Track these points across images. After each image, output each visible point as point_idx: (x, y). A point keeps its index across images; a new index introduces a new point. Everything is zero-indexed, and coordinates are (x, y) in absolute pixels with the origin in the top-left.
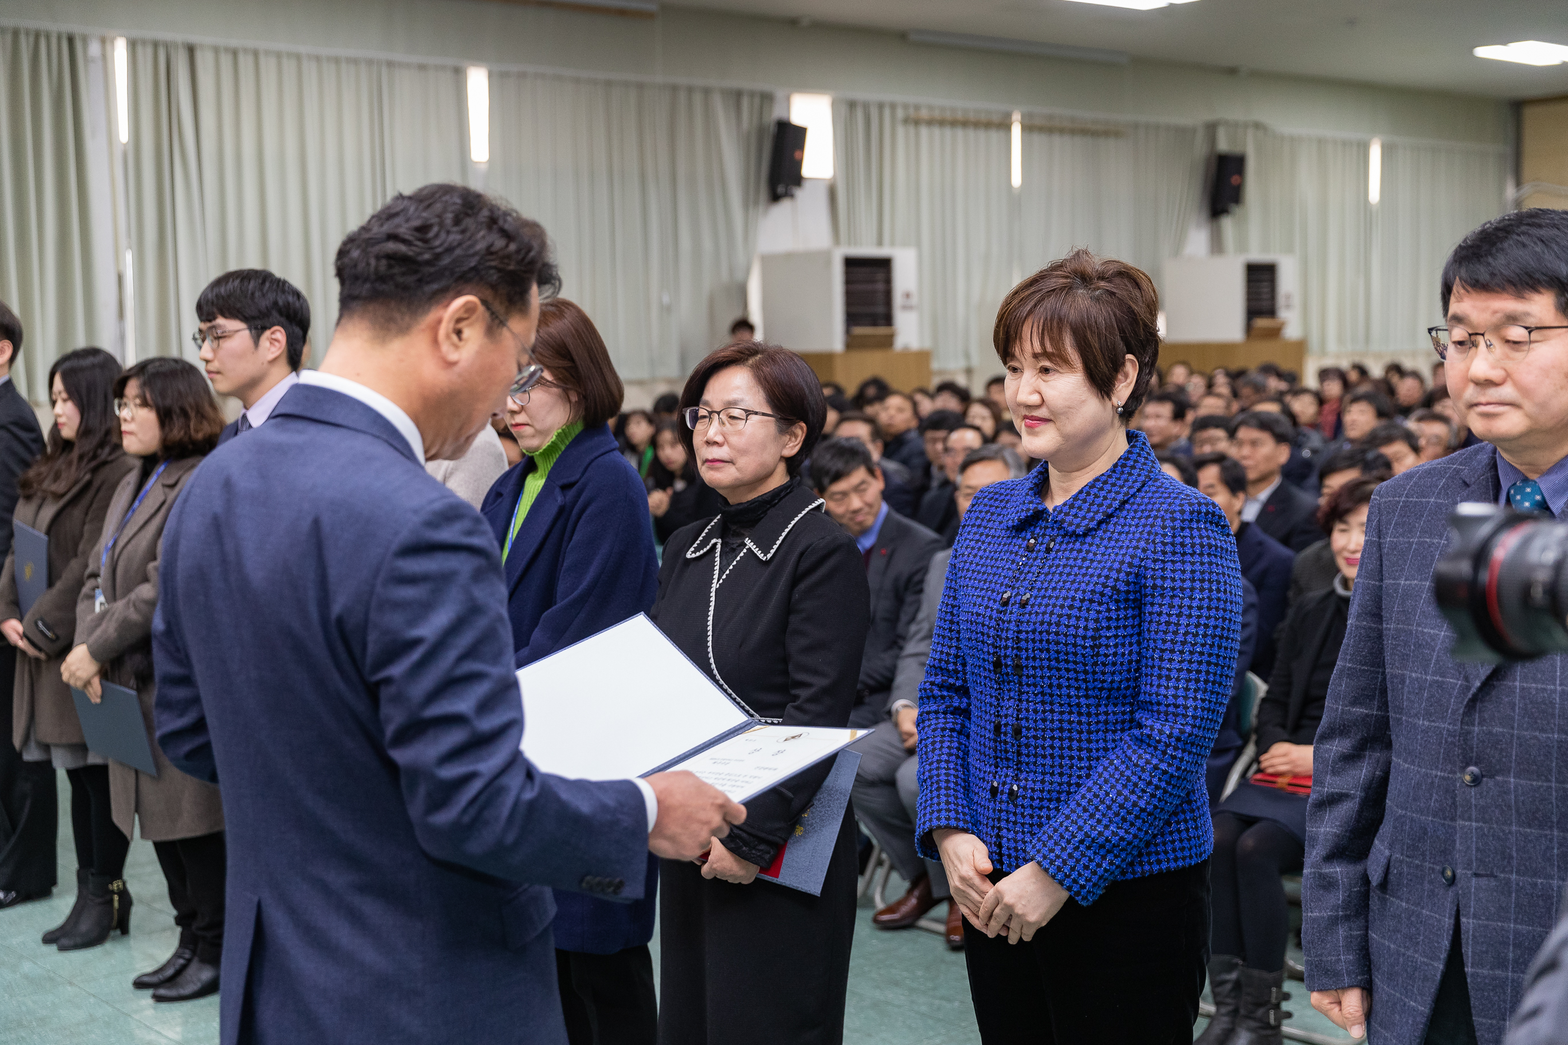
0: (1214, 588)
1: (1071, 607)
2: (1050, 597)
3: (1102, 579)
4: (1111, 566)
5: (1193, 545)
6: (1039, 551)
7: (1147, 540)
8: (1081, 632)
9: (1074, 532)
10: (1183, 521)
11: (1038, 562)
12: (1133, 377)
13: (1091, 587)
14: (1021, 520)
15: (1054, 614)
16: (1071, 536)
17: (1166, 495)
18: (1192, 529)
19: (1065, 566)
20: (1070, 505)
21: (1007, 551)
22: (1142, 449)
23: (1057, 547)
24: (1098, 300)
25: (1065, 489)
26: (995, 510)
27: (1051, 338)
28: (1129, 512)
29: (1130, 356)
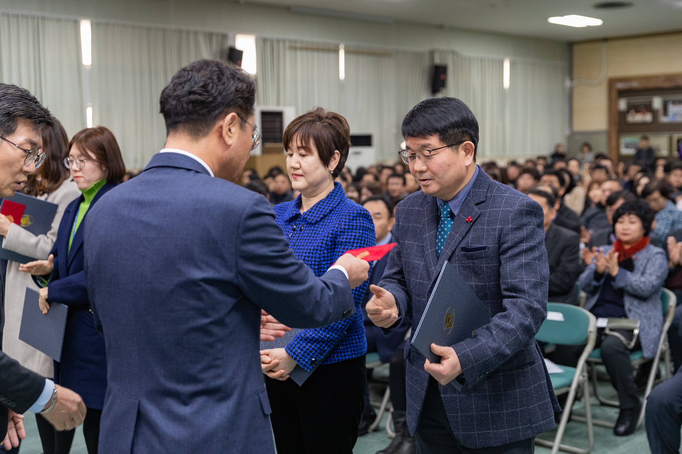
0: (362, 242)
1: (309, 253)
2: (301, 249)
3: (321, 241)
4: (325, 235)
5: (357, 226)
6: (297, 231)
7: (339, 224)
8: (313, 263)
9: (311, 222)
10: (353, 217)
11: (297, 235)
12: (338, 159)
13: (317, 244)
14: (290, 218)
15: (302, 256)
16: (310, 224)
17: (348, 207)
18: (356, 220)
19: (307, 236)
20: (309, 211)
22: (339, 189)
23: (304, 229)
24: (325, 127)
25: (308, 205)
26: (279, 214)
27: (305, 141)
28: (333, 214)
29: (336, 151)
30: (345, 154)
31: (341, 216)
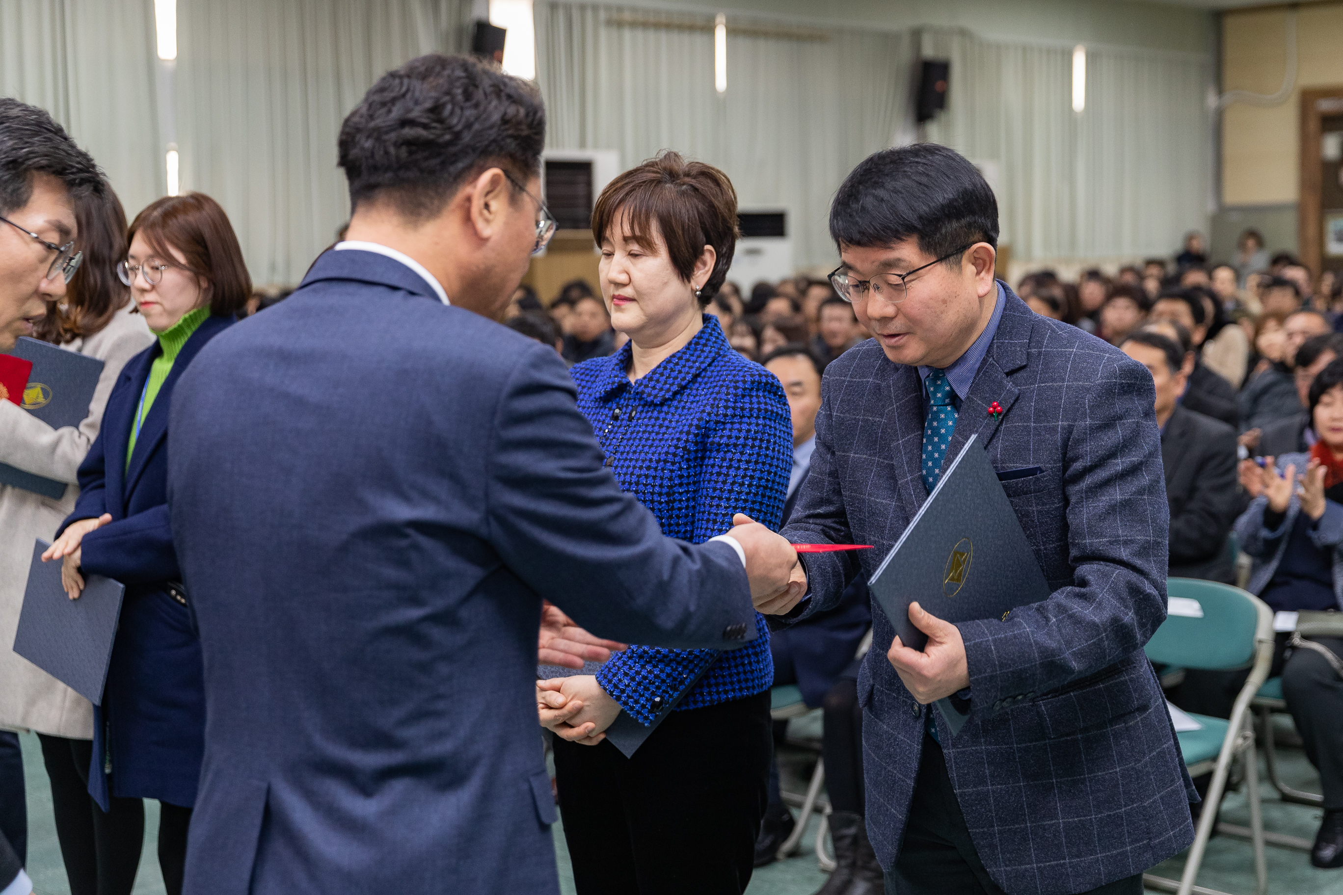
0: (764, 446)
1: (648, 468)
2: (631, 460)
3: (675, 442)
4: (682, 430)
5: (751, 409)
6: (623, 419)
7: (712, 405)
8: (657, 489)
9: (652, 402)
10: (744, 389)
11: (622, 429)
12: (711, 265)
13: (665, 449)
14: (608, 391)
15: (633, 475)
16: (650, 406)
17: (732, 368)
18: (751, 396)
19: (644, 432)
20: (649, 378)
22: (714, 330)
23: (638, 415)
24: (683, 194)
25: (646, 365)
26: (584, 383)
27: (640, 224)
28: (700, 383)
29: (708, 247)
30: (726, 253)
31: (717, 388)
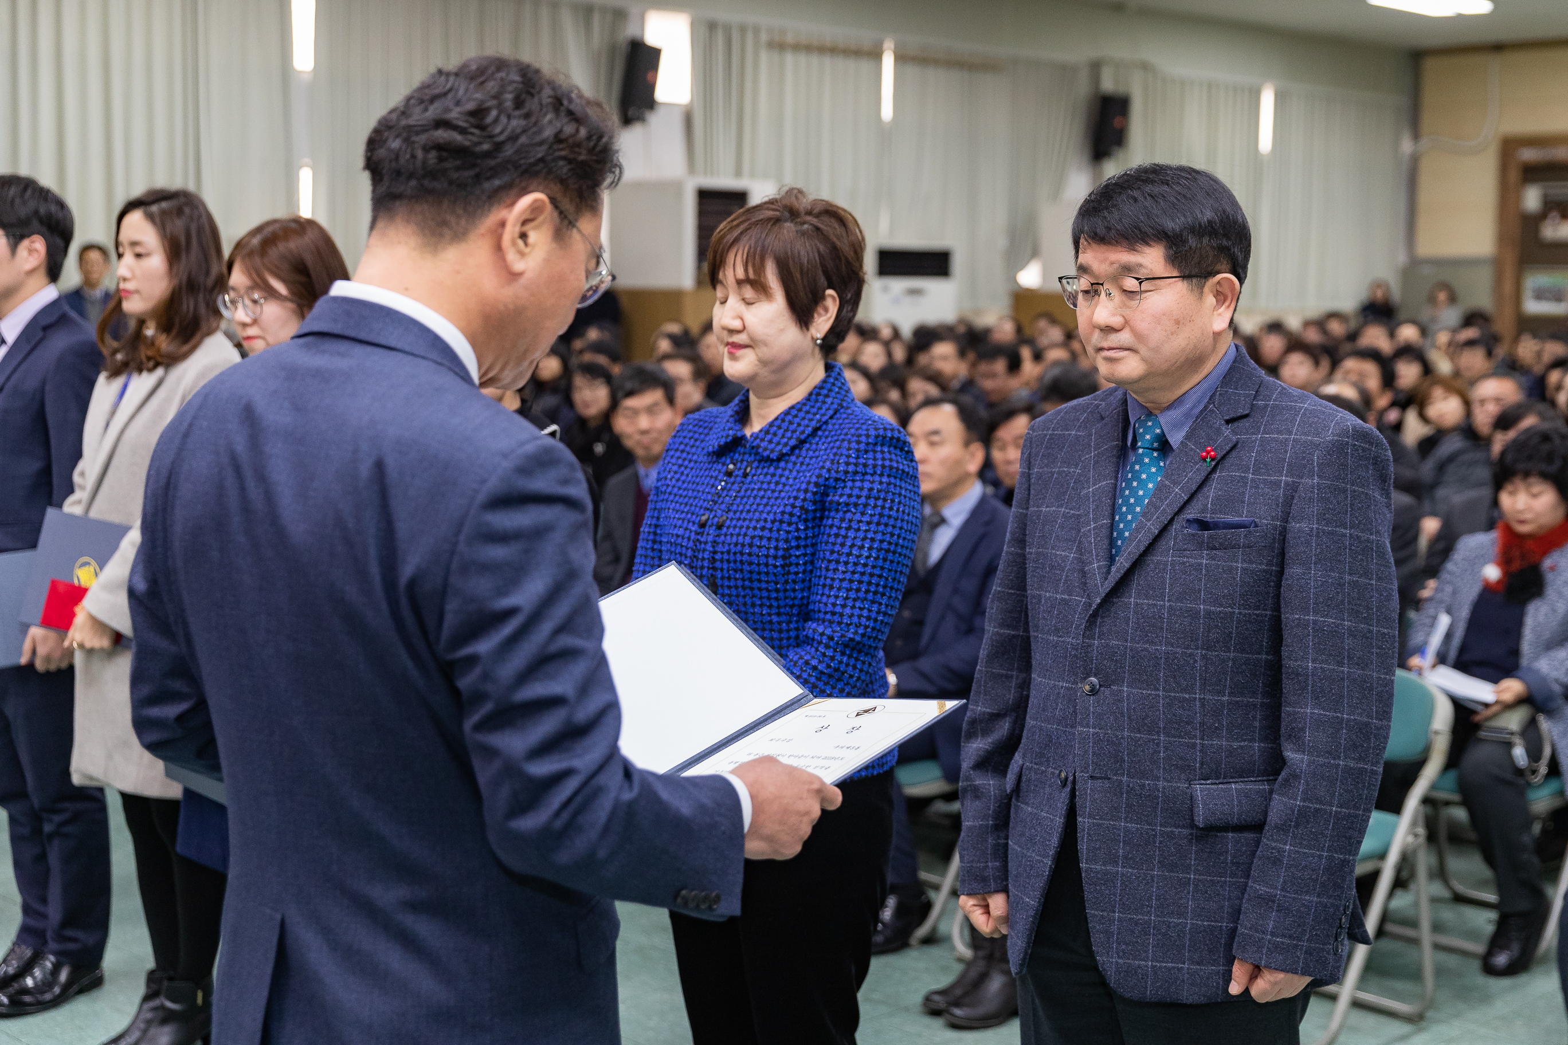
0: (887, 506)
1: (763, 529)
2: (745, 519)
3: (792, 500)
4: (799, 488)
5: (875, 466)
6: (737, 476)
7: (833, 460)
8: (772, 552)
9: (768, 457)
10: (868, 444)
11: (736, 487)
12: (833, 312)
13: (781, 508)
14: (721, 445)
15: (747, 536)
16: (766, 462)
17: (855, 421)
18: (875, 452)
19: (759, 489)
20: (765, 431)
21: (708, 476)
22: (837, 379)
23: (753, 471)
24: (803, 234)
25: (763, 417)
26: (696, 436)
27: (754, 266)
28: (820, 437)
29: (830, 292)
30: (851, 299)
31: (838, 443)
